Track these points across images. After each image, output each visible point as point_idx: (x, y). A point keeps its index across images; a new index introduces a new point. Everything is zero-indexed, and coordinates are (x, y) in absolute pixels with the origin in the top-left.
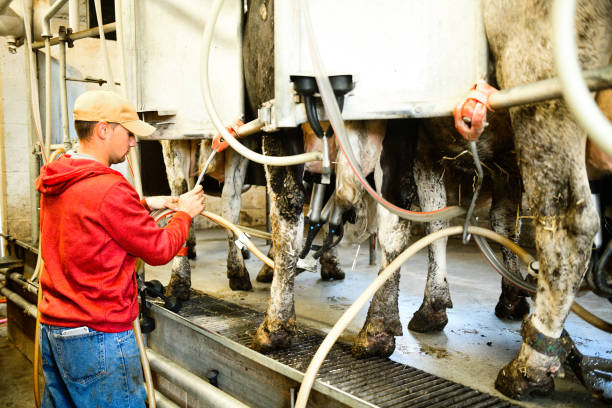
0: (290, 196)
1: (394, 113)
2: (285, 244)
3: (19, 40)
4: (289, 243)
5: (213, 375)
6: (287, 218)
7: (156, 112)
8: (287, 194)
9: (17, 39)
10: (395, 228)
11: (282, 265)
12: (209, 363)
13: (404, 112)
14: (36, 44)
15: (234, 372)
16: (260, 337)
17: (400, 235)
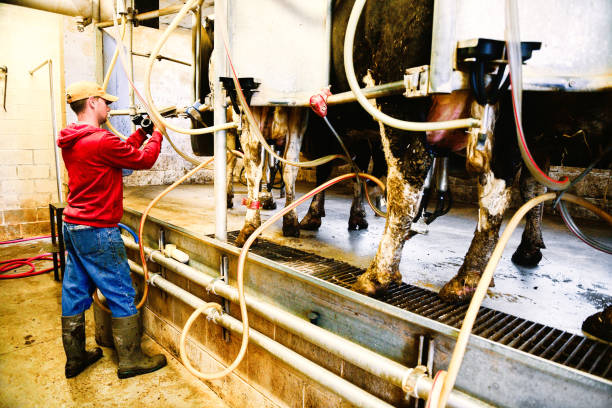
0: (420, 162)
1: (548, 86)
2: (407, 207)
3: (87, 21)
4: (411, 206)
5: (314, 316)
6: (412, 183)
7: (252, 79)
8: (417, 160)
9: (85, 19)
10: (501, 194)
11: (398, 225)
12: (306, 304)
13: (558, 86)
14: (101, 25)
15: (338, 315)
16: (365, 285)
17: (505, 200)
